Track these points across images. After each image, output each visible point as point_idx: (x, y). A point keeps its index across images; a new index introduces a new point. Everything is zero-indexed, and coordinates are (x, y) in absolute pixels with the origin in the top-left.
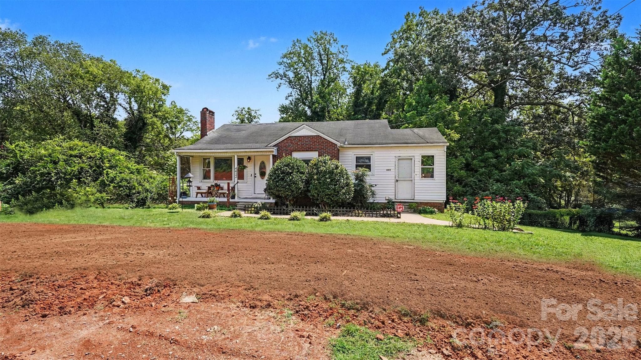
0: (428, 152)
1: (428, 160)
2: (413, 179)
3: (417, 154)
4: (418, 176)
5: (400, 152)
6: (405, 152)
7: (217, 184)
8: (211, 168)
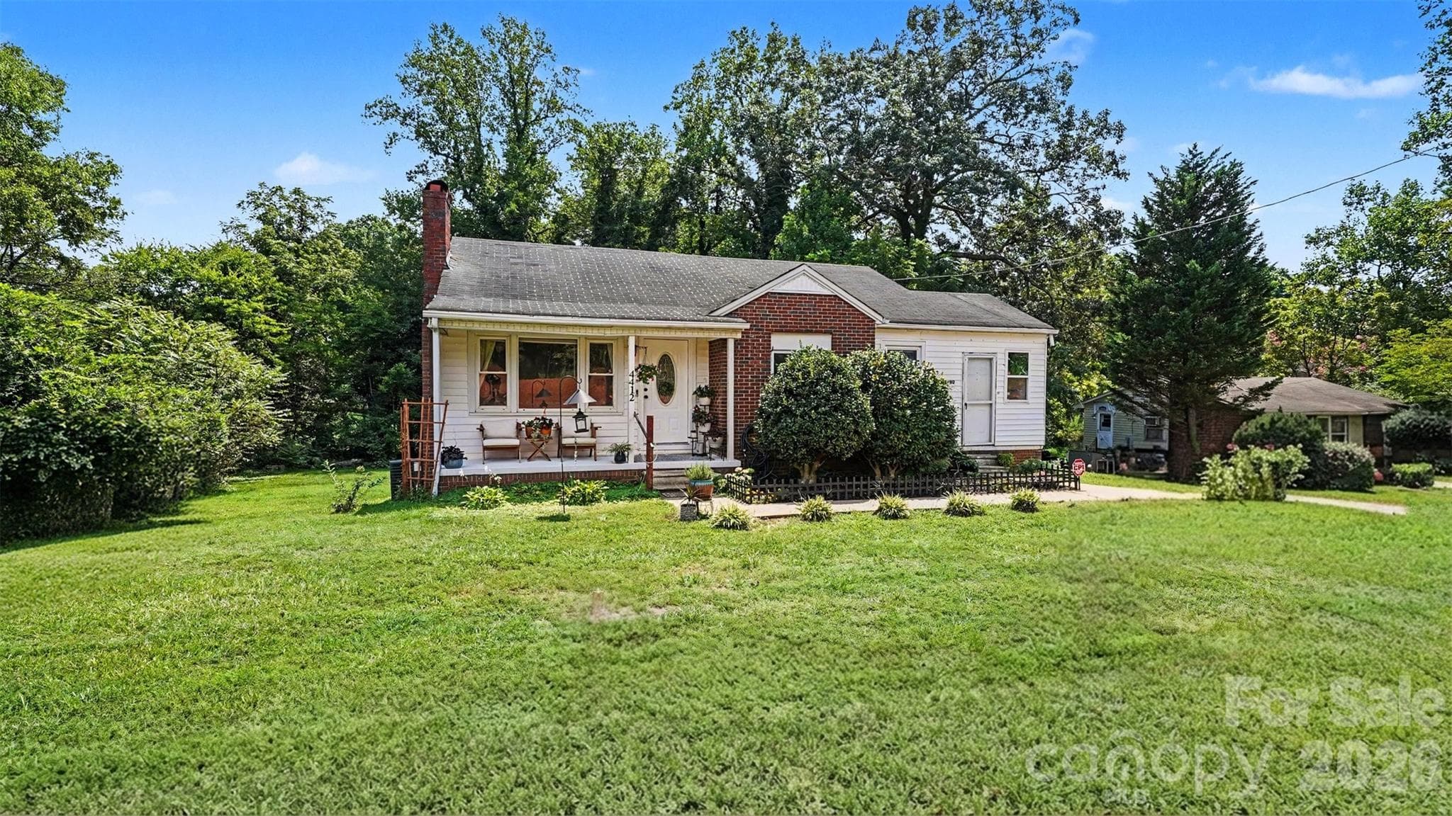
0: (1019, 346)
1: (1018, 362)
2: (993, 402)
3: (1000, 347)
4: (1001, 395)
5: (974, 344)
6: (982, 345)
7: (543, 418)
8: (507, 372)
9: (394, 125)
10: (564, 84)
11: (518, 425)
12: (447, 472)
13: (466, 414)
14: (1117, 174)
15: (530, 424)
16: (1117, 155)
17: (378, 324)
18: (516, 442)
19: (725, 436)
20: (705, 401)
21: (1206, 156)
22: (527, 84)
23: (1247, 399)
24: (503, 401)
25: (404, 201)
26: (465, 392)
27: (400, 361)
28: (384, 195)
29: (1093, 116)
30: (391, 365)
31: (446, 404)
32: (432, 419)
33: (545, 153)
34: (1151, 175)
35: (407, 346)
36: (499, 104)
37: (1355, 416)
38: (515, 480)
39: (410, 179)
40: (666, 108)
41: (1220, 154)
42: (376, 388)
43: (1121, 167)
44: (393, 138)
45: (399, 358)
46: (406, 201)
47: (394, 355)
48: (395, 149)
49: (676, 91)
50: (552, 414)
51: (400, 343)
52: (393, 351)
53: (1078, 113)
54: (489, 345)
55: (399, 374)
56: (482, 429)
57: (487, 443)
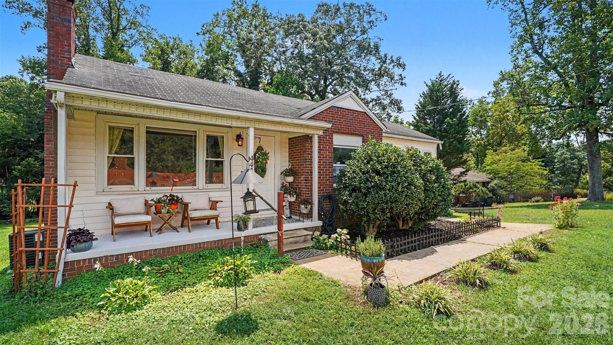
0: (427, 149)
7: (171, 195)
8: (135, 155)
9: (28, 17)
10: (141, 13)
11: (146, 202)
12: (72, 256)
13: (93, 193)
14: (402, 84)
15: (159, 201)
16: (403, 76)
17: (13, 134)
18: (148, 218)
19: (311, 203)
20: (290, 179)
21: (445, 77)
22: (119, 9)
23: (459, 176)
24: (130, 181)
25: (35, 63)
26: (92, 172)
27: (30, 157)
28: (20, 58)
29: (394, 59)
30: (23, 159)
31: (75, 185)
32: (55, 202)
33: (129, 47)
34: (425, 82)
35: (35, 148)
36: (101, 17)
37: (480, 182)
38: (151, 255)
39: (39, 51)
40: (198, 34)
41: (451, 76)
42: (10, 173)
43: (404, 81)
44: (27, 25)
45: (30, 155)
46: (36, 63)
47: (24, 153)
48: (28, 31)
49: (203, 26)
50: (181, 191)
51: (30, 147)
52: (25, 150)
53: (389, 57)
54: (116, 132)
55: (29, 164)
56: (110, 207)
57: (118, 221)
